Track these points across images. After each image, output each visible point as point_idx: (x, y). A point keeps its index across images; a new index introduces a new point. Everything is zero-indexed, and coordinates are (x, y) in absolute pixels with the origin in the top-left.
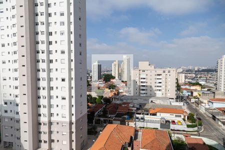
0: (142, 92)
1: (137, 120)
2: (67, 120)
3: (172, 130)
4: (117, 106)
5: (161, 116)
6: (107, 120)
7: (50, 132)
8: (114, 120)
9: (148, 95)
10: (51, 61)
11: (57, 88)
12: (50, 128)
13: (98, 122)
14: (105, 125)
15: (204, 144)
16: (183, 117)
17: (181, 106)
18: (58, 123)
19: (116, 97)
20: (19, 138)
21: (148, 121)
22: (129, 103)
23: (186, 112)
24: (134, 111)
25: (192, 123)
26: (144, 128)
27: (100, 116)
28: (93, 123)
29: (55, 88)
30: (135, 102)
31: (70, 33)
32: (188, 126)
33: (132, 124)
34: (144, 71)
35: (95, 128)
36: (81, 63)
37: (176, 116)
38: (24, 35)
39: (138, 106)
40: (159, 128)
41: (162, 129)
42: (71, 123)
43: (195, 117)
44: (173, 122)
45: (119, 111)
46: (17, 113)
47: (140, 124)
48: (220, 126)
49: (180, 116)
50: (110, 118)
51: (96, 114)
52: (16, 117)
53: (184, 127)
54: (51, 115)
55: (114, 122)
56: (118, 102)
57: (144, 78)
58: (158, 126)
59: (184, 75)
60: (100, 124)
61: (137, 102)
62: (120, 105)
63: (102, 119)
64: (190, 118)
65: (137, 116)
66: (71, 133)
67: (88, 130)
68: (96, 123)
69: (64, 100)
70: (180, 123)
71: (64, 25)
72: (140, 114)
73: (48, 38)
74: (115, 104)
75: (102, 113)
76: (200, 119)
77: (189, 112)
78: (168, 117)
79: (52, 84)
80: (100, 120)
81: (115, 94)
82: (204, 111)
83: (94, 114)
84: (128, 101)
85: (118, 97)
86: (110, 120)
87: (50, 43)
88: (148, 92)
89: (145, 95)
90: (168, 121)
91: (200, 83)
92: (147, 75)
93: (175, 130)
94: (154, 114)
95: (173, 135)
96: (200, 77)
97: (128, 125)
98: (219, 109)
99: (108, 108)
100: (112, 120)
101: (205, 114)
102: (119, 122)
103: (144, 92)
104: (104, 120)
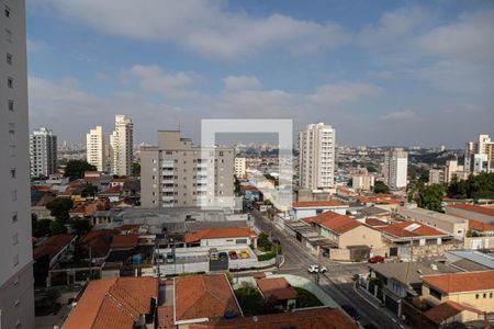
0: (165, 198)
1: (159, 261)
3: (231, 270)
5: (208, 245)
8: (105, 269)
9: (180, 204)
13: (61, 280)
14: (83, 283)
15: (289, 286)
16: (249, 242)
17: (245, 221)
21: (183, 261)
22: (138, 226)
23: (254, 233)
24: (150, 243)
25: (266, 250)
26: (174, 275)
27: (63, 265)
30: (153, 221)
32: (261, 258)
33: (148, 272)
34: (169, 152)
35: (54, 296)
36: (12, 132)
37: (237, 242)
39: (159, 231)
40: (207, 271)
41: (212, 273)
43: (270, 239)
44: (233, 254)
45: (117, 246)
47: (166, 269)
48: (309, 250)
49: (245, 242)
50: (93, 265)
51: (53, 260)
53: (253, 262)
55: (103, 273)
56: (110, 226)
57: (171, 169)
58: (204, 267)
59: (244, 160)
61: (155, 223)
62: (116, 232)
63: (71, 271)
64: (263, 242)
65: (161, 251)
70: (244, 255)
72: (164, 247)
75: (71, 256)
76: (277, 242)
77: (258, 231)
78: (223, 245)
80: (65, 274)
81: (100, 208)
82: (283, 226)
83: (49, 260)
84: (136, 222)
85: (108, 214)
88: (180, 197)
89: (172, 205)
90: (223, 255)
91: (272, 174)
92: (176, 161)
93: (238, 270)
94: (196, 244)
95: (235, 280)
96: (270, 164)
97: (140, 274)
98: (306, 220)
100: (98, 271)
101: (285, 230)
102: (118, 272)
103: (171, 198)
104: (77, 273)
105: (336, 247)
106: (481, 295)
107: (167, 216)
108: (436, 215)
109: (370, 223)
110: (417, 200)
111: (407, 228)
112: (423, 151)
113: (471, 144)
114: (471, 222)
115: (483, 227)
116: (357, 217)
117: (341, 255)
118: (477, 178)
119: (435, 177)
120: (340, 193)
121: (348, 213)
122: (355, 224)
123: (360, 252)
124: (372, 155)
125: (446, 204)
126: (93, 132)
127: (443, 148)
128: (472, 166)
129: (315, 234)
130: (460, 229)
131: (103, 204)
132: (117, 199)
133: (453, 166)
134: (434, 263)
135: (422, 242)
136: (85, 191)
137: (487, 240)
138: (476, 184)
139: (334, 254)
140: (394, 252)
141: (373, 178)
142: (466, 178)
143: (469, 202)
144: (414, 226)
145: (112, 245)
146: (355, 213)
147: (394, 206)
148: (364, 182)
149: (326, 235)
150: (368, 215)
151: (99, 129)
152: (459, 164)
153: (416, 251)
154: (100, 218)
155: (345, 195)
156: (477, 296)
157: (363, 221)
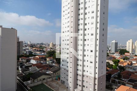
2: (93, 76)
4: (130, 74)
6: (121, 82)
7: (83, 81)
10: (85, 40)
11: (88, 55)
12: (83, 78)
13: (114, 82)
14: (119, 85)
18: (87, 77)
19: (129, 66)
20: (67, 80)
27: (115, 78)
28: (110, 81)
29: (86, 56)
31: (97, 22)
35: (111, 85)
36: (103, 41)
38: (73, 26)
42: (95, 79)
46: (68, 67)
50: (123, 81)
51: (112, 76)
52: (67, 68)
54: (84, 71)
55: (127, 84)
56: (131, 70)
60: (115, 83)
62: (133, 73)
63: (117, 80)
66: (95, 84)
67: (106, 85)
68: (112, 82)
69: (91, 63)
71: (94, 18)
73: (84, 27)
74: (129, 71)
75: (117, 76)
79: (85, 53)
81: (128, 64)
85: (131, 67)
86: (123, 83)
87: (85, 30)
99: (122, 74)
100: (125, 83)
102: (132, 86)
104: (119, 82)
126: (129, 41)
131: (130, 63)
132: (135, 63)
136: (124, 58)
145: (131, 77)
151: (131, 40)
154: (128, 67)
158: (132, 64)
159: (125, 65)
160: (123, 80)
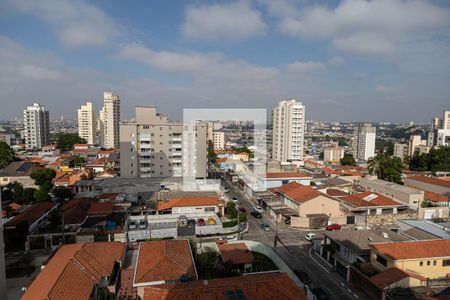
0: (143, 169)
1: (131, 227)
3: (198, 236)
4: (88, 203)
5: (178, 211)
6: (61, 237)
8: (80, 234)
9: (157, 174)
13: (39, 245)
14: (54, 248)
16: (217, 210)
17: (216, 191)
19: (85, 183)
22: (116, 194)
23: (223, 201)
24: (125, 210)
25: (232, 218)
26: (144, 240)
27: (42, 230)
32: (225, 225)
33: (120, 238)
34: (146, 127)
35: (28, 259)
37: (206, 210)
39: (135, 199)
40: (175, 236)
41: (180, 238)
43: (237, 207)
44: (201, 222)
45: (93, 213)
47: (136, 235)
48: (272, 218)
49: (213, 210)
53: (218, 228)
55: (79, 238)
56: (90, 194)
57: (148, 142)
58: (173, 232)
61: (132, 191)
62: (95, 200)
63: (49, 236)
64: (229, 210)
65: (133, 218)
70: (212, 222)
72: (138, 214)
74: (84, 198)
75: (48, 223)
76: (243, 210)
77: (227, 200)
78: (192, 212)
80: (43, 239)
81: (84, 177)
83: (28, 227)
84: (114, 191)
85: (90, 183)
86: (67, 237)
88: (157, 169)
89: (149, 175)
90: (191, 222)
92: (153, 135)
93: (203, 236)
94: (168, 212)
95: (198, 245)
97: (112, 239)
98: (271, 190)
100: (74, 236)
101: (252, 199)
102: (92, 237)
103: (148, 169)
104: (54, 238)
105: (297, 216)
106: (425, 263)
107: (144, 185)
108: (394, 186)
109: (331, 194)
110: (377, 172)
111: (365, 199)
112: (392, 126)
113: (437, 120)
114: (427, 193)
115: (438, 198)
116: (320, 187)
117: (301, 223)
118: (438, 152)
119: (399, 151)
120: (308, 165)
121: (312, 184)
122: (315, 194)
123: (318, 220)
124: (344, 130)
125: (405, 176)
126: (84, 108)
127: (412, 124)
128: (435, 141)
129: (279, 203)
130: (415, 199)
131: (87, 174)
132: (101, 170)
133: (417, 141)
134: (386, 232)
135: (379, 211)
136: (72, 162)
137: (441, 210)
138: (437, 157)
139: (294, 222)
140: (350, 220)
141: (343, 152)
142: (428, 152)
143: (427, 175)
144: (372, 196)
145: (89, 212)
146: (318, 183)
147: (357, 178)
148: (334, 155)
149: (288, 204)
150: (331, 186)
151: (89, 105)
152: (422, 138)
153: (372, 220)
154: (82, 187)
155: (313, 167)
156: (421, 263)
157: (324, 191)
158: (92, 175)
159: (72, 183)
160: (66, 227)
